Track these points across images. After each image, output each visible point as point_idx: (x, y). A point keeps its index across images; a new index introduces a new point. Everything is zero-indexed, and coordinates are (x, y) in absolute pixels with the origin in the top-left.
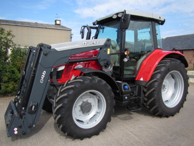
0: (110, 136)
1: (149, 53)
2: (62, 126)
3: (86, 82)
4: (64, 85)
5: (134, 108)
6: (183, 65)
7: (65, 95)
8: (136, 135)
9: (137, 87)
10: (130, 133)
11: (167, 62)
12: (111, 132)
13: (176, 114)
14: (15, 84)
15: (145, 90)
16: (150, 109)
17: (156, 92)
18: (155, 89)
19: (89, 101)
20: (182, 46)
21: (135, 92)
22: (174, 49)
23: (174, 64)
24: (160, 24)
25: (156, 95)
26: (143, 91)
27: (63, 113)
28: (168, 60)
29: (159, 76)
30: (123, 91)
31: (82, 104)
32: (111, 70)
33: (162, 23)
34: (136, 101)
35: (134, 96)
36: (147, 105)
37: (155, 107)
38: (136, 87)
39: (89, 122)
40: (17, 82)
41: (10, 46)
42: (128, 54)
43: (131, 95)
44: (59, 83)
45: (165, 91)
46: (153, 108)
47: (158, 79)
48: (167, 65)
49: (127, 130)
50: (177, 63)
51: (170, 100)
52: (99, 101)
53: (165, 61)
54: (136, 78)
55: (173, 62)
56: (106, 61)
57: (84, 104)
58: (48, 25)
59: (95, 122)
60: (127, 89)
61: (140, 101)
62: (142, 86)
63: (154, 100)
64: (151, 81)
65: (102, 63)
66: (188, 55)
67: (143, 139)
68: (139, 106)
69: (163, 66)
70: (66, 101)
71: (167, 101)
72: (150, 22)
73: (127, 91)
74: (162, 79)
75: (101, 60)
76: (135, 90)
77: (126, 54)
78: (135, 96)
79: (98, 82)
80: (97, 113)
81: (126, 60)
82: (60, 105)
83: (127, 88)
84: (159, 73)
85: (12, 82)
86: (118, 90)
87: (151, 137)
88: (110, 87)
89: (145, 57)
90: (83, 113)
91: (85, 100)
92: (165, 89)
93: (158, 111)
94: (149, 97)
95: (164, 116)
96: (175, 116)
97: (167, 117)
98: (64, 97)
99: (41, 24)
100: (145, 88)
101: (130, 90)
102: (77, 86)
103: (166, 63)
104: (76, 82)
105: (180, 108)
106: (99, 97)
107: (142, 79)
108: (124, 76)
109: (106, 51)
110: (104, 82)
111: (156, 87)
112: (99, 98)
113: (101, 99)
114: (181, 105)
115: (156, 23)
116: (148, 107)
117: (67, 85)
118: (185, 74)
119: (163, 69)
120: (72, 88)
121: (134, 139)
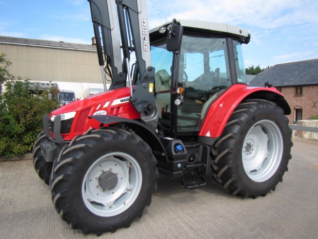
0: (148, 230)
1: (222, 91)
2: (63, 211)
3: (106, 139)
4: (69, 143)
5: (194, 182)
6: (280, 111)
7: (69, 160)
8: (192, 228)
9: (201, 147)
10: (183, 225)
11: (252, 106)
12: (152, 223)
13: (270, 193)
14: (11, 141)
15: (214, 153)
16: (223, 184)
17: (231, 157)
18: (230, 151)
19: (114, 171)
20: (301, 78)
21: (197, 156)
22: (267, 85)
23: (264, 108)
24: (242, 42)
25: (231, 162)
26: (211, 154)
27: (65, 190)
28: (253, 102)
29: (236, 129)
30: (174, 153)
31: (101, 176)
32: (155, 118)
33: (246, 40)
34: (199, 171)
35: (195, 162)
36: (217, 177)
37: (230, 181)
38: (198, 147)
39: (113, 206)
40: (14, 138)
41: (5, 79)
42: (182, 92)
43: (190, 161)
44: (65, 141)
45: (250, 153)
46: (228, 183)
47: (235, 134)
48: (252, 110)
49: (179, 220)
50: (270, 107)
51: (259, 170)
52: (131, 171)
53: (249, 104)
54: (199, 132)
55: (261, 106)
56: (147, 104)
57: (105, 175)
58: (79, 45)
59: (123, 206)
60: (180, 151)
61: (205, 170)
62: (208, 145)
63: (229, 169)
64: (224, 138)
65: (139, 107)
66: (311, 93)
67: (203, 235)
68: (203, 180)
69: (245, 112)
70: (70, 171)
71: (255, 170)
72: (224, 40)
73: (179, 154)
74: (243, 133)
75: (137, 101)
76: (198, 152)
77: (178, 92)
78: (198, 163)
79: (127, 139)
80: (128, 190)
81: (178, 102)
82: (61, 177)
83: (181, 149)
84: (237, 123)
85: (4, 138)
86: (163, 152)
87: (217, 232)
88: (148, 148)
89: (215, 97)
90: (104, 190)
91: (106, 169)
92: (251, 151)
93: (236, 188)
94: (221, 164)
95: (247, 196)
96: (268, 196)
97: (254, 197)
98: (67, 164)
99: (70, 44)
100: (215, 148)
101: (186, 152)
102: (90, 146)
103: (249, 107)
104: (89, 138)
105: (276, 183)
106: (130, 164)
107: (208, 134)
108: (178, 129)
109: (147, 88)
110: (139, 139)
111: (232, 147)
112: (130, 166)
113: (134, 167)
114: (278, 177)
115: (236, 40)
116: (220, 181)
117: (75, 143)
118: (285, 125)
119: (244, 118)
120: (81, 149)
121: (186, 235)
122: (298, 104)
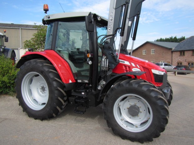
122: (191, 60)
